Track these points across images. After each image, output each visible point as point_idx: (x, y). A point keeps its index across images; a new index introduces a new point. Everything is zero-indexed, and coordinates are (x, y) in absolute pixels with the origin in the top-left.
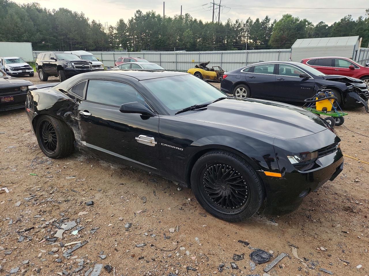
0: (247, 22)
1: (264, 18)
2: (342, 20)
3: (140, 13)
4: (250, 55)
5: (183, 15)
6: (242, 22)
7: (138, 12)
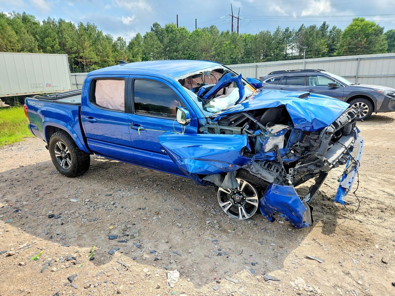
0: (301, 30)
3: (158, 26)
5: (207, 28)
6: (293, 30)
7: (155, 25)
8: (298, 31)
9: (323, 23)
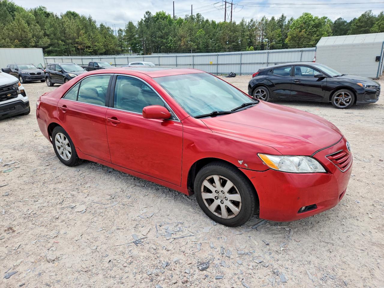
0: (263, 20)
1: (280, 16)
2: (363, 15)
3: (150, 14)
4: (270, 55)
5: (194, 15)
6: (256, 21)
7: (147, 13)
8: (260, 21)
9: (281, 15)
